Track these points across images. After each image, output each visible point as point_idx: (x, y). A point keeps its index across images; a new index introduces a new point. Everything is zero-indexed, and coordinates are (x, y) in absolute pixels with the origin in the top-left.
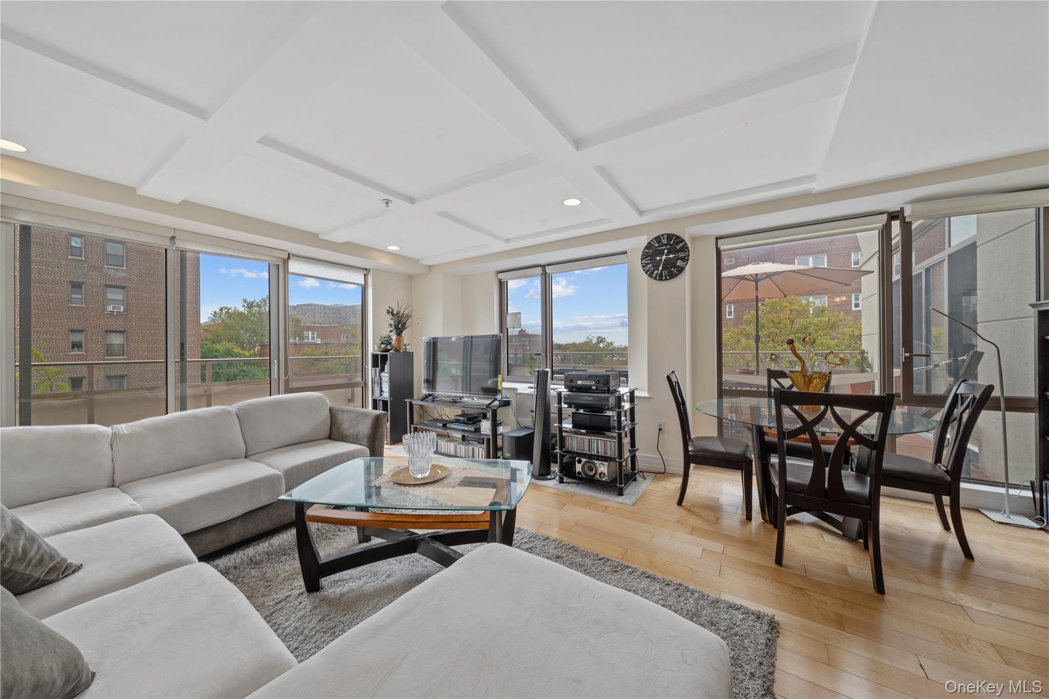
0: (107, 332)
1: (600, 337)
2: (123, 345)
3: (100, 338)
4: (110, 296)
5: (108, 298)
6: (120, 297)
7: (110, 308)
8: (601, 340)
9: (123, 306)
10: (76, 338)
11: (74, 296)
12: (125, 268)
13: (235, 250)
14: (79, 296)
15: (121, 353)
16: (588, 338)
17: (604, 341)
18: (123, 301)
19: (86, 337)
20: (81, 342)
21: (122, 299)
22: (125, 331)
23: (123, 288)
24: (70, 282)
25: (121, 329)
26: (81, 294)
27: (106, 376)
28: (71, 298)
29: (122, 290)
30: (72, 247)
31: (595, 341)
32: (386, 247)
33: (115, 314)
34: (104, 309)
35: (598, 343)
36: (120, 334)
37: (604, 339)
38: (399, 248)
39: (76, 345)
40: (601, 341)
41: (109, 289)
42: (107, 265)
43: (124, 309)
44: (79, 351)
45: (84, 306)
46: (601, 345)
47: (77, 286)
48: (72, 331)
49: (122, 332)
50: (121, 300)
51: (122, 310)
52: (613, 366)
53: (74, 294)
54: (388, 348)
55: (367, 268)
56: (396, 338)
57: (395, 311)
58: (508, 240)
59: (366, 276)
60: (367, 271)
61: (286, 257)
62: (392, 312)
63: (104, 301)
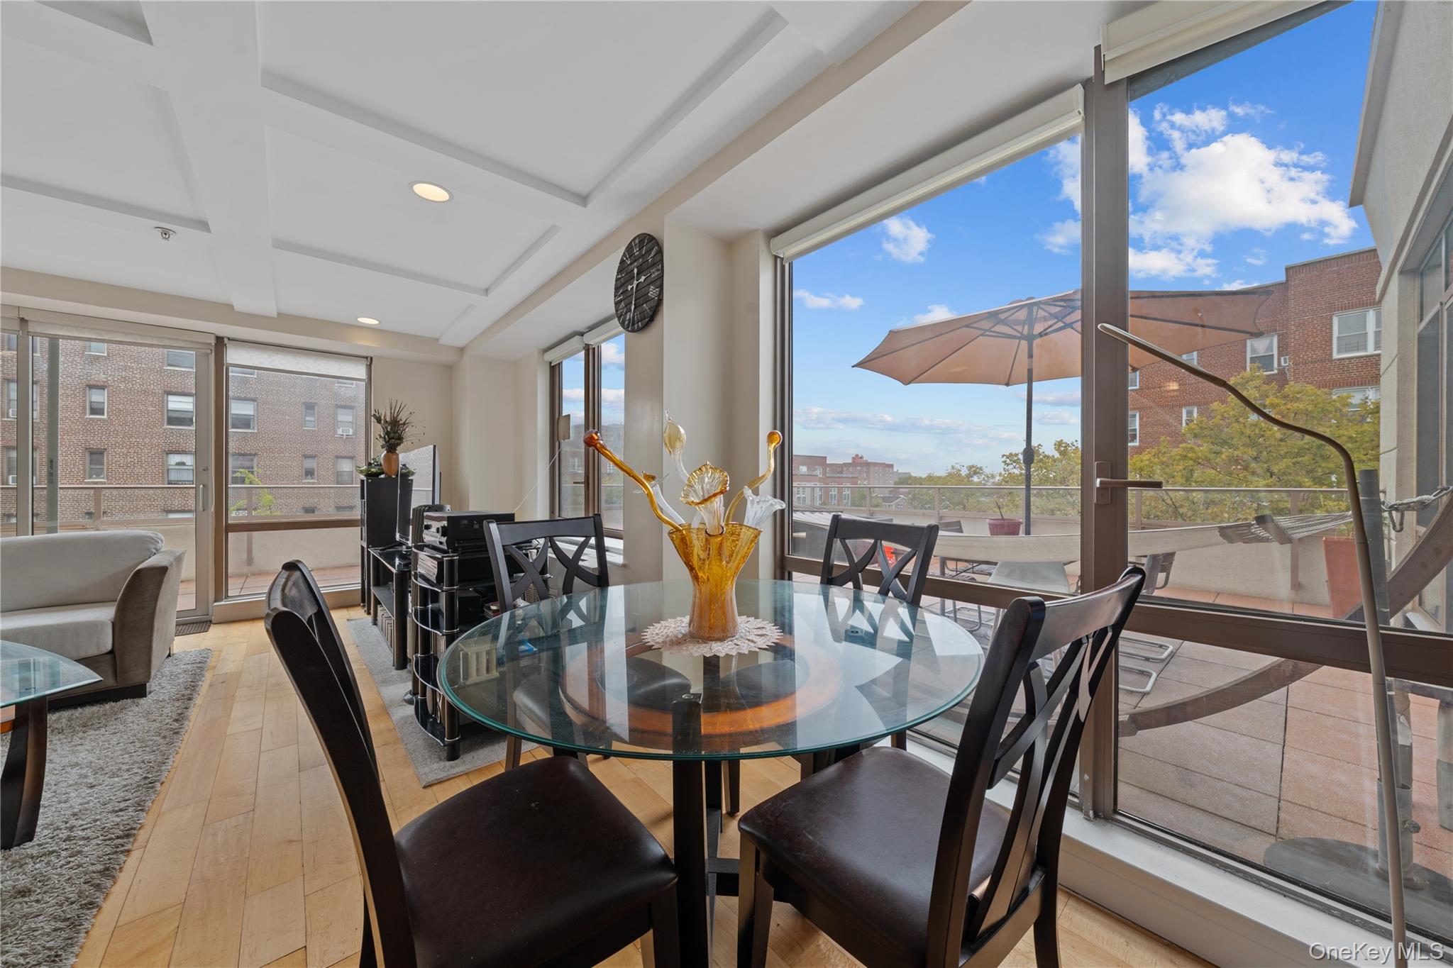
0: (337, 457)
1: (973, 466)
2: (352, 472)
3: (331, 464)
4: (340, 418)
5: (339, 419)
6: (350, 419)
7: (340, 432)
8: (975, 470)
9: (352, 429)
10: (310, 464)
11: (307, 418)
14: (312, 419)
15: (350, 482)
16: (953, 467)
17: (979, 473)
18: (352, 423)
19: (318, 464)
20: (314, 469)
22: (354, 457)
23: (351, 407)
24: (305, 403)
25: (350, 454)
26: (314, 416)
27: (336, 507)
28: (305, 421)
29: (351, 410)
31: (964, 472)
33: (345, 437)
34: (335, 432)
35: (969, 476)
36: (349, 460)
37: (981, 469)
38: (377, 322)
39: (309, 473)
40: (975, 473)
41: (339, 409)
43: (353, 433)
44: (312, 478)
45: (316, 429)
46: (976, 479)
47: (310, 407)
48: (306, 457)
49: (351, 458)
50: (350, 422)
51: (351, 434)
52: (871, 509)
53: (308, 416)
54: (372, 470)
55: (367, 355)
56: (385, 456)
57: (385, 417)
58: (487, 291)
59: (369, 367)
60: (369, 361)
61: (213, 342)
62: (380, 417)
63: (335, 424)
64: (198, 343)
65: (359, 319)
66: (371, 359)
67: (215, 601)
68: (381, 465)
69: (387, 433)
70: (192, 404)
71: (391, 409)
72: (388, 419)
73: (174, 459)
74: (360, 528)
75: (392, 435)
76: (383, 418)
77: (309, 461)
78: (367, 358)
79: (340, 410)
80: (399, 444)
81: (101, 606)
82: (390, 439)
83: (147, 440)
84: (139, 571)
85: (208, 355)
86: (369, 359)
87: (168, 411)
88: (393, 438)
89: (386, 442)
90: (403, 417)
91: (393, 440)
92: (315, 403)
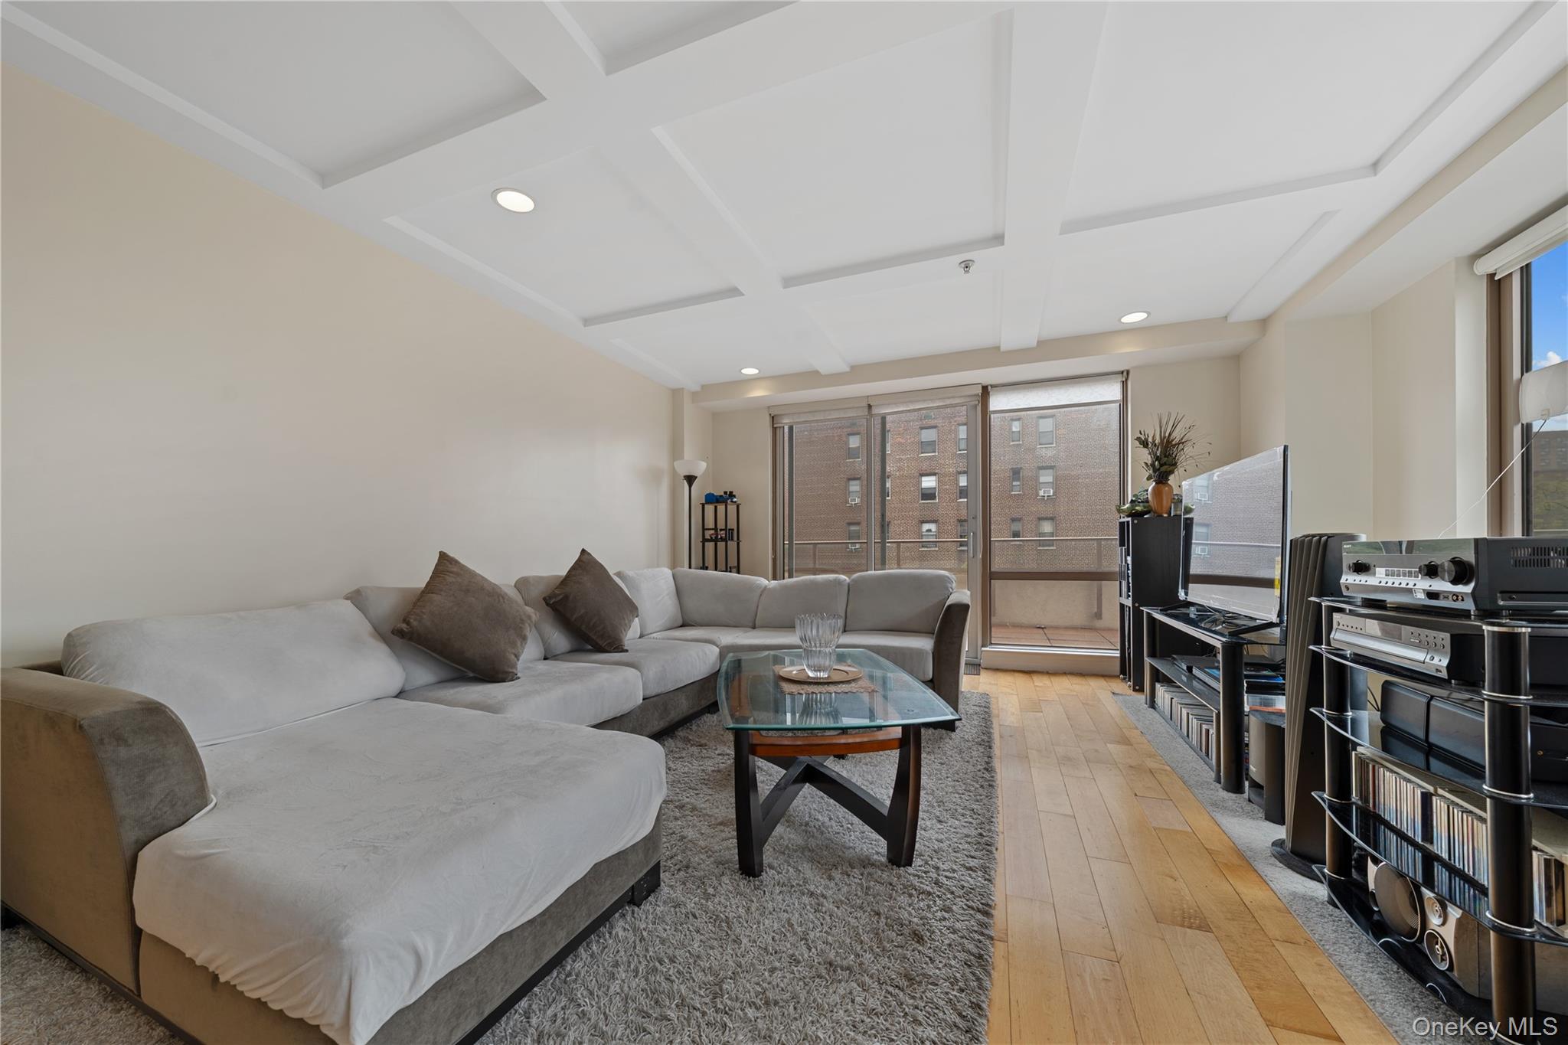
0: (1040, 519)
3: (1033, 526)
4: (1042, 479)
5: (1041, 481)
6: (1050, 479)
9: (1052, 488)
10: (1016, 527)
11: (1014, 483)
12: (1054, 445)
13: (925, 401)
14: (1018, 483)
18: (1052, 483)
19: (1023, 526)
20: (1019, 532)
21: (1051, 481)
22: (1054, 517)
23: (1052, 468)
24: (1012, 469)
25: (1051, 515)
26: (1019, 480)
28: (1013, 486)
29: (1051, 470)
30: (1013, 432)
32: (1120, 320)
33: (1046, 498)
34: (1038, 495)
36: (1050, 521)
39: (1016, 534)
42: (1040, 444)
43: (1054, 493)
45: (1022, 492)
47: (1016, 472)
48: (1013, 520)
49: (1052, 519)
50: (1050, 483)
51: (1051, 494)
53: (1015, 481)
54: (1137, 508)
55: (1122, 369)
56: (1154, 489)
57: (1153, 437)
58: (1375, 166)
59: (1125, 384)
60: (1125, 375)
61: (980, 391)
62: (1146, 440)
63: (1037, 485)
64: (969, 396)
65: (1125, 320)
66: (1128, 372)
67: (983, 646)
68: (1147, 501)
69: (1158, 458)
70: (934, 482)
71: (1161, 427)
72: (1157, 441)
73: (926, 527)
74: (1118, 582)
75: (1165, 460)
76: (1150, 440)
77: (1015, 524)
78: (1122, 372)
79: (1041, 472)
80: (1172, 472)
81: (920, 636)
82: (1161, 465)
83: (911, 513)
84: (949, 606)
85: (976, 406)
86: (1125, 374)
87: (922, 489)
88: (1165, 464)
89: (1155, 471)
90: (1177, 436)
91: (1166, 467)
92: (1021, 468)
